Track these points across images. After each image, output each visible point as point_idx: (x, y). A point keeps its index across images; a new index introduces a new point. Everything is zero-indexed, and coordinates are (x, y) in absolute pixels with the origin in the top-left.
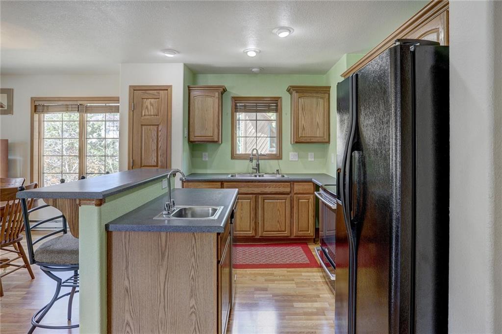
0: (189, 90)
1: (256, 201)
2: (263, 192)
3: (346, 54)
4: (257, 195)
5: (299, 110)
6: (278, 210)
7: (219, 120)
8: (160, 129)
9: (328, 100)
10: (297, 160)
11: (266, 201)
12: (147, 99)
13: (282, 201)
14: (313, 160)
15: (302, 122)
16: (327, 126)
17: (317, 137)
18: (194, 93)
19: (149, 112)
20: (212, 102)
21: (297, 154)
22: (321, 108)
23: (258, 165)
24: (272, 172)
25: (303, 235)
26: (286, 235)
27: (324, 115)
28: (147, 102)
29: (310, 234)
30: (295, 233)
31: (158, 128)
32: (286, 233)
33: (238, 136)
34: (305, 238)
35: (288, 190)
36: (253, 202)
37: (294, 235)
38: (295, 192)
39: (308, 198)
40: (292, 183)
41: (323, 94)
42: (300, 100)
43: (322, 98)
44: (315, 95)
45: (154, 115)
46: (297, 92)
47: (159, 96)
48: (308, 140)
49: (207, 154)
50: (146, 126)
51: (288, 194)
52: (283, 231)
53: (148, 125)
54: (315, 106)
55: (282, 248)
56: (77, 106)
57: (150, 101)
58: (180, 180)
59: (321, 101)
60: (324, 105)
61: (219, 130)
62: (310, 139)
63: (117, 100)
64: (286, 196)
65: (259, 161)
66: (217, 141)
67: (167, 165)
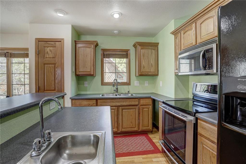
0: (76, 43)
1: (118, 111)
2: (121, 105)
3: (173, 20)
4: (119, 107)
5: (141, 56)
6: (131, 115)
7: (94, 62)
8: (56, 67)
9: (157, 51)
10: (139, 85)
11: (123, 110)
12: (47, 47)
13: (133, 110)
14: (147, 85)
15: (143, 63)
16: (157, 66)
17: (151, 72)
18: (79, 45)
19: (49, 56)
20: (89, 51)
21: (139, 82)
22: (154, 55)
23: (117, 89)
24: (124, 93)
25: (145, 129)
26: (136, 130)
27: (155, 59)
28: (48, 49)
29: (149, 128)
30: (141, 128)
31: (55, 66)
32: (136, 129)
33: (105, 72)
34: (146, 131)
35: (137, 103)
36: (116, 111)
37: (141, 130)
38: (141, 104)
39: (148, 108)
40: (139, 99)
41: (154, 47)
42: (142, 50)
43: (154, 49)
44: (150, 48)
45: (52, 58)
46: (140, 46)
47: (56, 45)
48: (147, 74)
49: (87, 82)
50: (47, 65)
51: (137, 105)
52: (134, 128)
53: (49, 64)
54: (150, 53)
55: (134, 138)
56: (4, 53)
57: (50, 48)
58: (70, 99)
59: (153, 51)
60: (155, 54)
61: (94, 68)
62: (148, 73)
63: (27, 49)
64: (136, 107)
65: (118, 86)
66: (93, 75)
67: (61, 89)
